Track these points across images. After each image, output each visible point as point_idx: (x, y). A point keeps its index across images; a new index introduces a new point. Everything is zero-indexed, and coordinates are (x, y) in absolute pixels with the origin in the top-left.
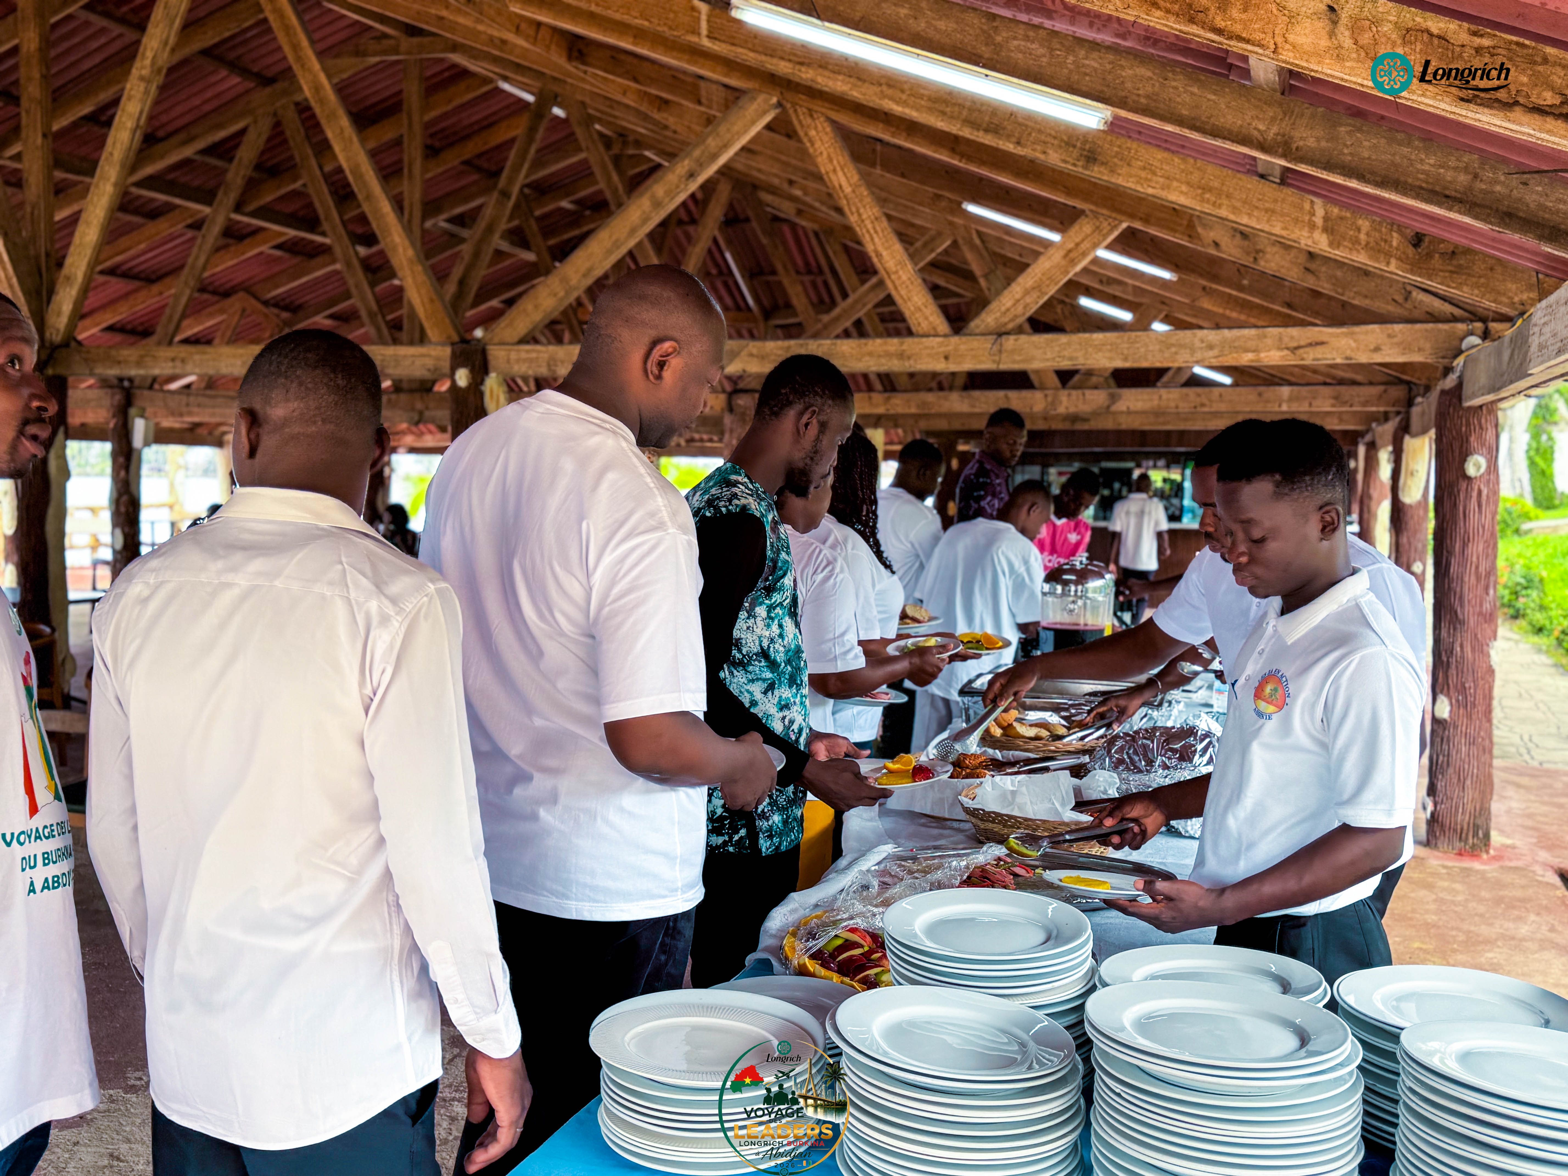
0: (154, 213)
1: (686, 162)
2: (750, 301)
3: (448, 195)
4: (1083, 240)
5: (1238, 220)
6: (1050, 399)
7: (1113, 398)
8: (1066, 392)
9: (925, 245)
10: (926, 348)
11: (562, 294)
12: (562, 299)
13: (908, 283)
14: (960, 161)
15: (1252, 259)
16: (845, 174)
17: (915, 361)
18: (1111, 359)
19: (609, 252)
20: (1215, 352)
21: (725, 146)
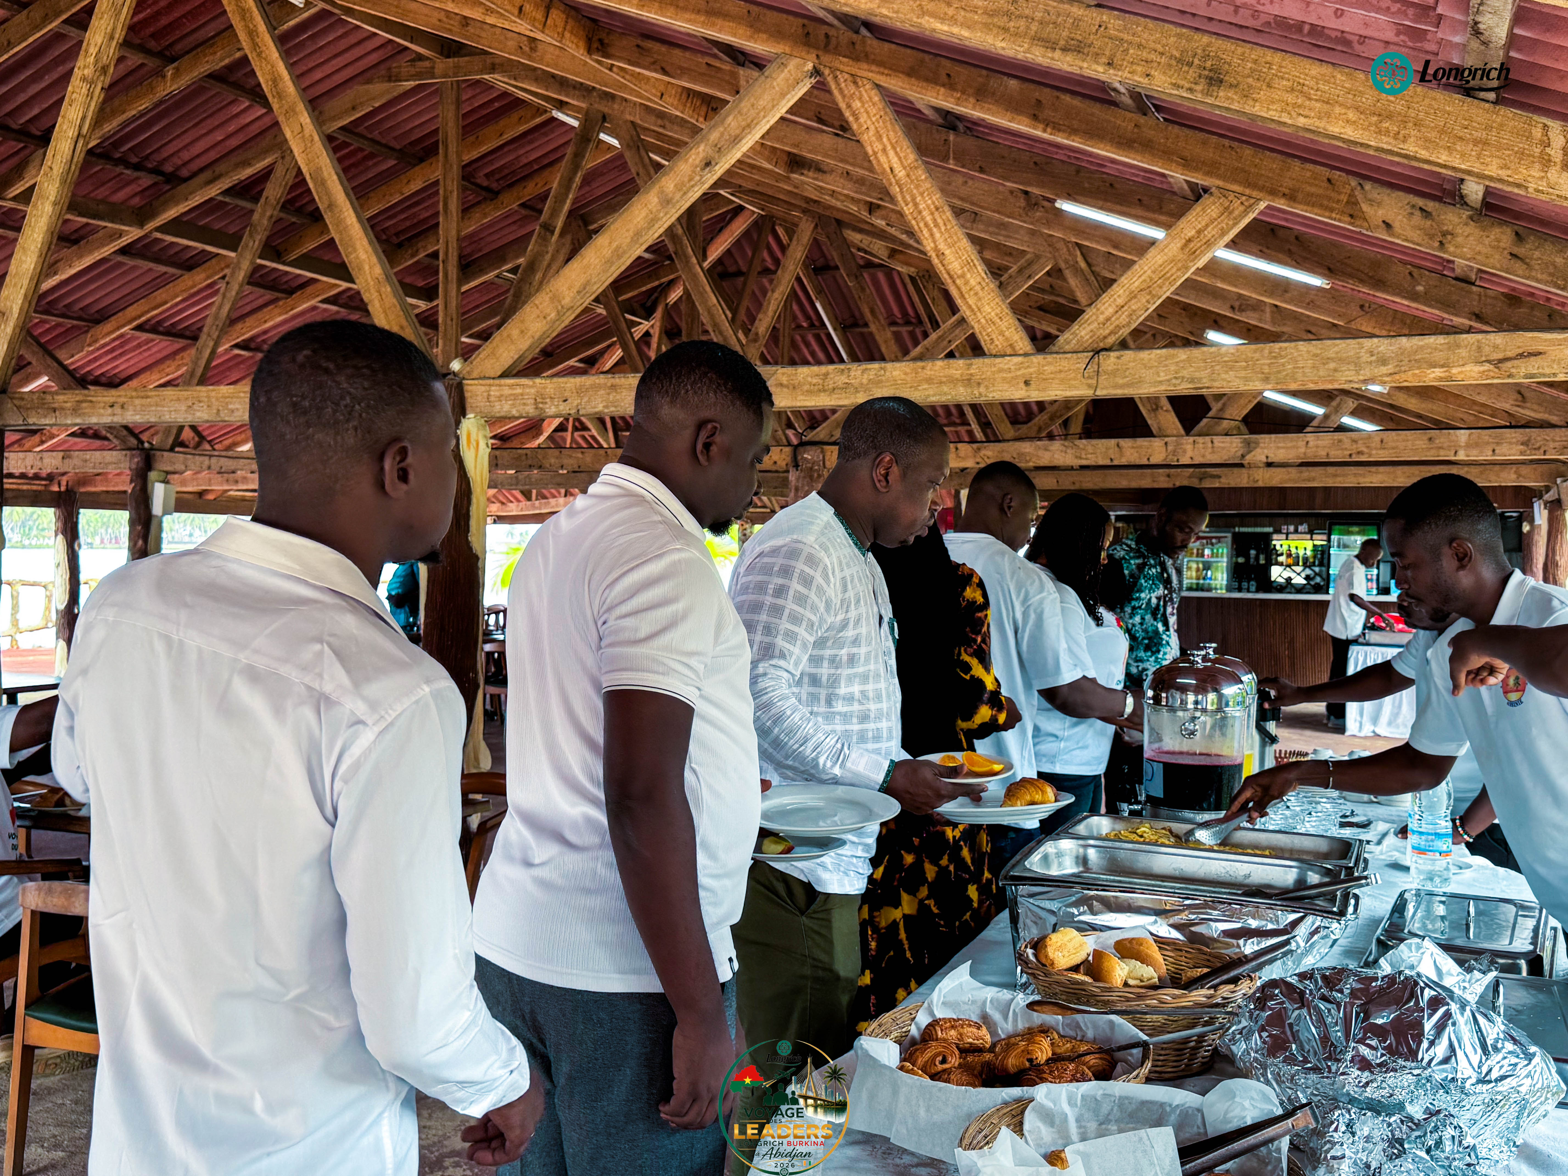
0: (189, 263)
1: (702, 147)
2: (845, 356)
4: (1207, 226)
5: (1433, 158)
6: (1170, 448)
7: (1249, 446)
8: (1191, 439)
9: (1020, 271)
10: (1001, 371)
11: (553, 315)
13: (978, 288)
14: (1045, 131)
15: (1437, 244)
16: (896, 153)
17: (987, 387)
18: (1246, 379)
19: (609, 262)
20: (1389, 368)
21: (749, 126)
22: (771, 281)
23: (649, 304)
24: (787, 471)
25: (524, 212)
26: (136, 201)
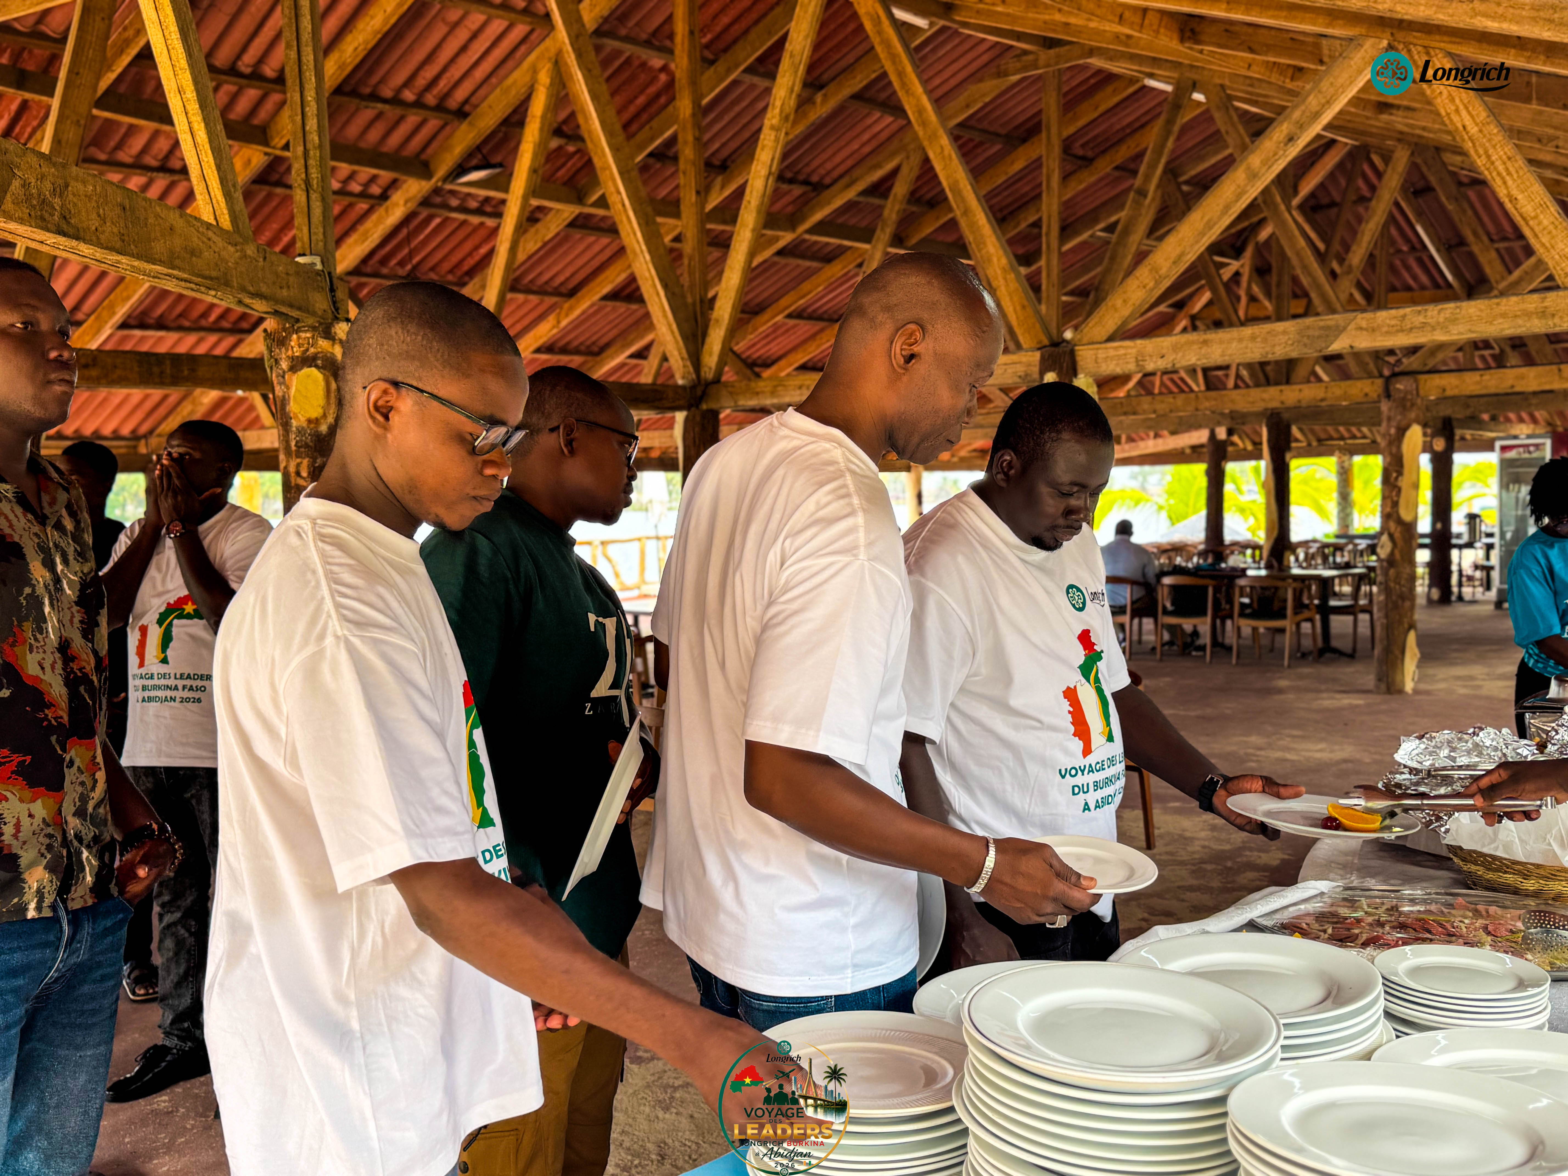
0: (829, 257)
1: (1285, 126)
2: (1449, 277)
3: (1104, 204)
11: (1151, 284)
12: (1152, 290)
16: (1469, 113)
21: (1328, 102)
22: (1367, 209)
23: (1239, 244)
24: (1379, 402)
25: (1117, 174)
26: (790, 209)
